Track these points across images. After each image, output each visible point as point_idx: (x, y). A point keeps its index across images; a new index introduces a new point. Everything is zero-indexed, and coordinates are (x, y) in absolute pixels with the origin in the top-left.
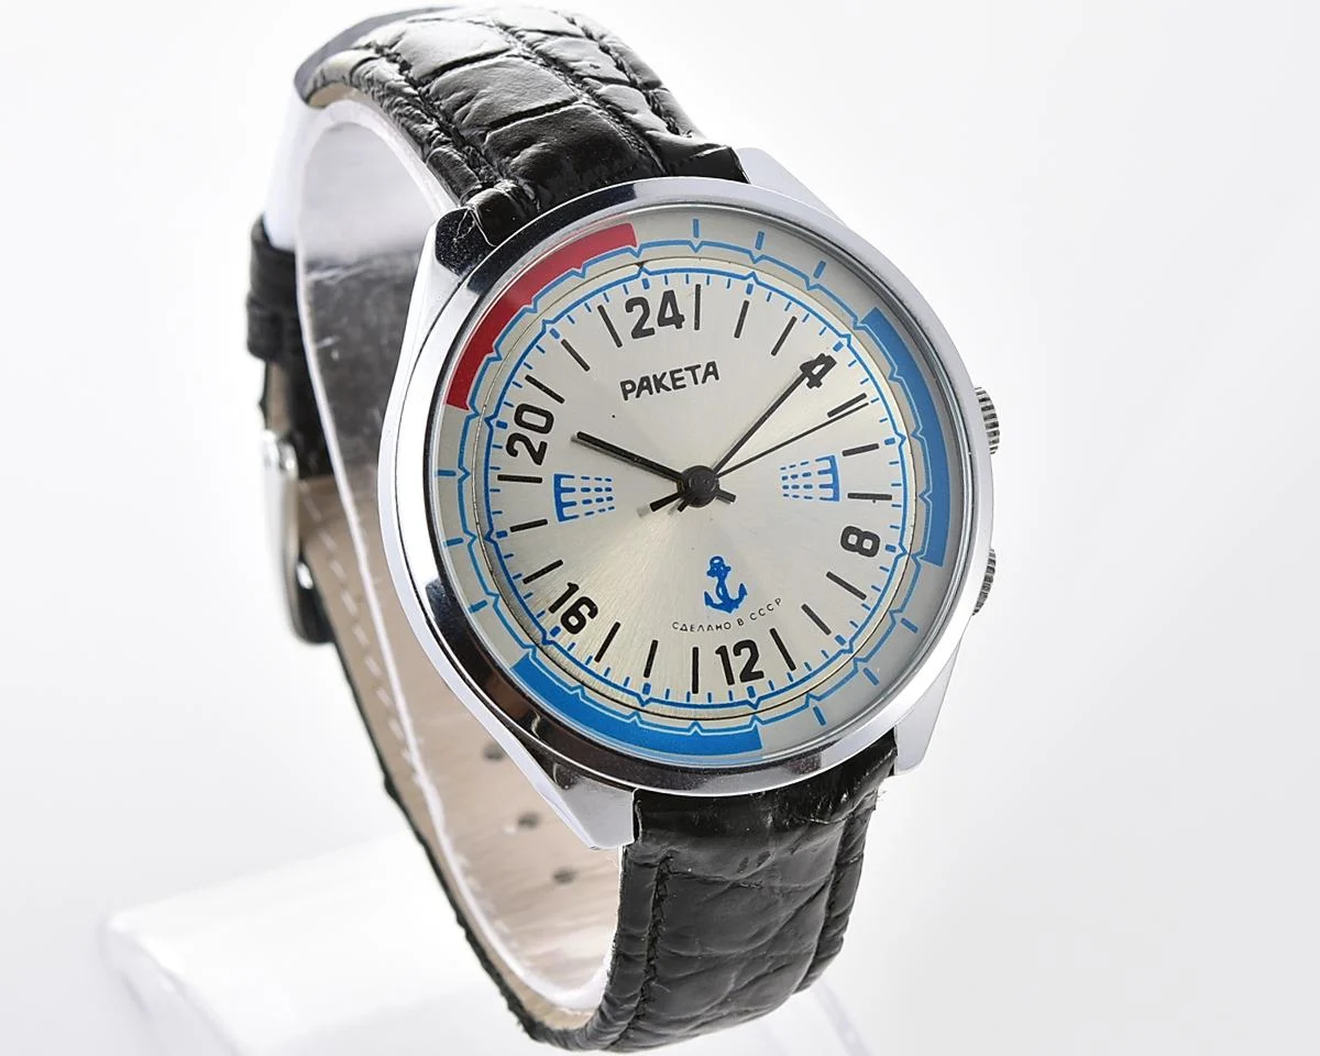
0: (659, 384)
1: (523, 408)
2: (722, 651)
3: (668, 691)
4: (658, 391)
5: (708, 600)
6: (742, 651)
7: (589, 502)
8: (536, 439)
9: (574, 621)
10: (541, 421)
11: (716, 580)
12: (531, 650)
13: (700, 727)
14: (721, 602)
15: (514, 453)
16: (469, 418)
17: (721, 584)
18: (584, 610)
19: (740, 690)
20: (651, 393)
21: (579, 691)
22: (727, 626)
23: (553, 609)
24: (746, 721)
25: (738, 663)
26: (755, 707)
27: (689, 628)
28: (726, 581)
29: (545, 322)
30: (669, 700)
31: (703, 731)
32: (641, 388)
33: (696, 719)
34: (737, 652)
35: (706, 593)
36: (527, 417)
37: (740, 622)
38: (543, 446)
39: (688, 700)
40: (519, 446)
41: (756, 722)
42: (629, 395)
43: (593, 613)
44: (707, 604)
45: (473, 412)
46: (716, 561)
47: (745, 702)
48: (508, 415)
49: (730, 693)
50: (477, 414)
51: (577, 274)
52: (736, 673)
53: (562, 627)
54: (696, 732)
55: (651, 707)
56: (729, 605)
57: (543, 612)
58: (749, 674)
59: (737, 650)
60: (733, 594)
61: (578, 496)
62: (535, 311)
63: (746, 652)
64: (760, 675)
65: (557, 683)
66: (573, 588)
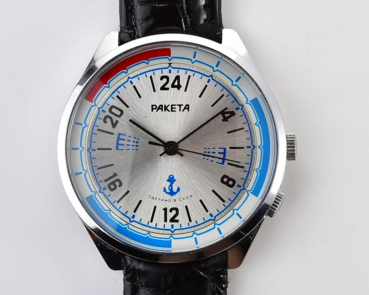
0: (166, 108)
1: (113, 107)
2: (165, 209)
3: (141, 219)
4: (165, 111)
5: (165, 190)
6: (173, 211)
7: (129, 145)
8: (115, 119)
9: (112, 187)
10: (119, 113)
11: (170, 183)
12: (94, 193)
13: (150, 235)
14: (169, 192)
15: (105, 122)
16: (92, 106)
17: (171, 185)
18: (117, 183)
19: (168, 225)
20: (162, 111)
21: (108, 212)
22: (170, 201)
23: (106, 181)
24: (168, 236)
25: (170, 215)
26: (173, 232)
27: (155, 199)
28: (173, 185)
29: (129, 78)
30: (141, 223)
31: (151, 236)
32: (159, 108)
33: (149, 232)
34: (171, 211)
35: (164, 187)
36: (114, 110)
37: (175, 200)
38: (117, 122)
39: (148, 224)
40: (108, 120)
41: (171, 238)
42: (154, 110)
43: (121, 185)
44: (164, 191)
45: (94, 104)
46: (171, 177)
47: (169, 230)
48: (106, 108)
49: (164, 225)
50: (96, 105)
51: (146, 63)
52: (169, 219)
53: (107, 188)
54: (148, 236)
55: (133, 223)
56: (172, 193)
57: (102, 181)
58: (173, 220)
59: (171, 210)
60: (175, 190)
61: (125, 142)
62: (126, 73)
63: (174, 212)
64: (177, 221)
65: (101, 207)
66: (115, 175)
